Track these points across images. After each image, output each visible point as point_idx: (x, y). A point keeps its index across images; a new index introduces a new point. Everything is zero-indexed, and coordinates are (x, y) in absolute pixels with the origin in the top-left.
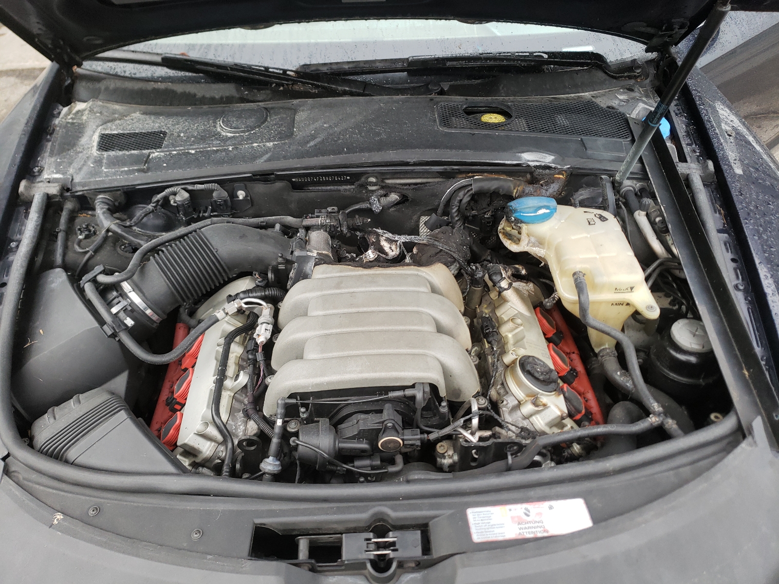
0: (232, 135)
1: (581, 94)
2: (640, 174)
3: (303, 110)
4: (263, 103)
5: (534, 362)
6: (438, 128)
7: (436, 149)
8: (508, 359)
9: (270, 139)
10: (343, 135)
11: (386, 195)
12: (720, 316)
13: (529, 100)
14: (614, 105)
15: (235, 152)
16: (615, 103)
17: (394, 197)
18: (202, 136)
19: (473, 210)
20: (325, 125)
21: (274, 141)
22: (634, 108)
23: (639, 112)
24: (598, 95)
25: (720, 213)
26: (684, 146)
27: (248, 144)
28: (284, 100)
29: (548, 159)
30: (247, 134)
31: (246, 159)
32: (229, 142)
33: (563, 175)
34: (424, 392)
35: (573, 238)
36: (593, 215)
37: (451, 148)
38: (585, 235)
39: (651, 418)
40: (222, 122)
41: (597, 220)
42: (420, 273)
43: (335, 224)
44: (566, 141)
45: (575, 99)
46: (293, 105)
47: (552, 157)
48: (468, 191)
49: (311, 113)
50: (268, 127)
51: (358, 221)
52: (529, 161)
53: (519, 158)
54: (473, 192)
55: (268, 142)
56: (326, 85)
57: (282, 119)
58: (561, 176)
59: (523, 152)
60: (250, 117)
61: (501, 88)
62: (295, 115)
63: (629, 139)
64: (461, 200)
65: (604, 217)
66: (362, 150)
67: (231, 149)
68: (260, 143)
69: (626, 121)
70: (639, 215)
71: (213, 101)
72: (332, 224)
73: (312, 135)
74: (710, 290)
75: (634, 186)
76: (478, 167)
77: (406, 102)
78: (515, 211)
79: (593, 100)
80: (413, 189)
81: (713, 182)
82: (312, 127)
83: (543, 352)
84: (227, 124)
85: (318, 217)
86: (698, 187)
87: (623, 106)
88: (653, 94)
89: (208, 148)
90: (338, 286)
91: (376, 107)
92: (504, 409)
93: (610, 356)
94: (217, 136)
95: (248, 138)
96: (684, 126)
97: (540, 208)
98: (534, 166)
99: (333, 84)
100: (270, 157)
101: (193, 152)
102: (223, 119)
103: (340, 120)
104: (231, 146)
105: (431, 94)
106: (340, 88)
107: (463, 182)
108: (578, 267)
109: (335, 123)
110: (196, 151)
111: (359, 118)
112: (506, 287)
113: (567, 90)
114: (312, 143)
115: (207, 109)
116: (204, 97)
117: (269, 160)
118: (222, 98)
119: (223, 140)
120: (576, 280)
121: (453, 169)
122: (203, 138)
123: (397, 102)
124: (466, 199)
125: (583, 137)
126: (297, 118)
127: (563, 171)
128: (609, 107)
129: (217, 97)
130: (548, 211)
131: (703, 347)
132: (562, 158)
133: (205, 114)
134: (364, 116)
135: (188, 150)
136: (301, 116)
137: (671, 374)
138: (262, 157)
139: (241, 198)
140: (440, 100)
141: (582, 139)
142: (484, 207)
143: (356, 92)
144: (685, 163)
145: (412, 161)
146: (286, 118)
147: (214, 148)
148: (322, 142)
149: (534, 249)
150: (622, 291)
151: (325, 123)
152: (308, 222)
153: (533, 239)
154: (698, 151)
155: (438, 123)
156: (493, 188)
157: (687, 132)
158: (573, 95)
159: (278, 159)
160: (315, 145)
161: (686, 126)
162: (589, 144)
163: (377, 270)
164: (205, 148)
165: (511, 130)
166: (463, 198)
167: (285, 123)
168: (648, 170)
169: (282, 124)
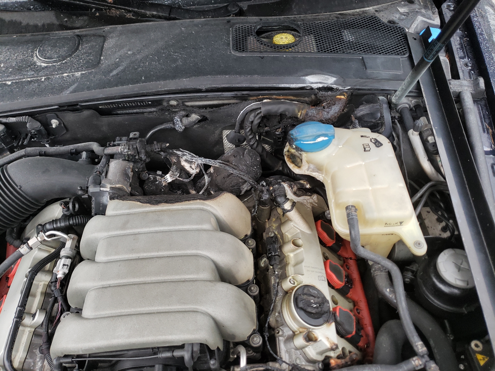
0: (46, 65)
1: (365, 9)
2: (415, 92)
3: (112, 37)
4: (78, 30)
5: (308, 292)
6: (230, 52)
7: (226, 75)
8: (287, 285)
9: (78, 68)
10: (143, 63)
11: (187, 116)
12: (485, 253)
13: (318, 17)
14: (394, 18)
15: (47, 83)
16: (395, 17)
17: (194, 117)
18: (19, 67)
19: (266, 127)
20: (129, 53)
21: (82, 71)
22: (413, 22)
23: (417, 25)
24: (381, 9)
25: (488, 133)
26: (457, 59)
27: (58, 74)
28: (97, 27)
29: (330, 80)
30: (59, 64)
31: (54, 90)
32: (41, 73)
33: (344, 95)
34: (192, 352)
35: (348, 167)
36: (369, 139)
37: (240, 73)
38: (361, 163)
39: (414, 361)
40: (39, 52)
41: (372, 146)
42: (205, 207)
43: (132, 153)
44: (349, 60)
45: (360, 15)
46: (104, 31)
47: (334, 79)
48: (258, 114)
49: (118, 40)
50: (78, 56)
51: (156, 147)
52: (312, 83)
53: (304, 82)
54: (262, 114)
55: (76, 72)
56: (136, 9)
57: (92, 47)
58: (342, 97)
59: (307, 75)
60: (63, 46)
61: (293, 6)
62: (104, 42)
63: (407, 55)
64: (252, 122)
65: (379, 142)
66: (158, 78)
67: (43, 80)
68: (69, 73)
69: (405, 37)
70: (412, 134)
71: (36, 29)
72: (129, 153)
73: (116, 63)
74: (476, 222)
75: (409, 102)
76: (266, 92)
77: (205, 25)
78: (296, 140)
79: (377, 14)
80: (210, 112)
81: (483, 98)
82: (117, 55)
83: (320, 274)
84: (42, 53)
85: (119, 145)
86: (469, 107)
87: (403, 20)
88: (432, 5)
89: (23, 79)
90: (124, 227)
91: (177, 31)
92: (281, 338)
93: (381, 271)
94: (32, 66)
95: (59, 69)
96: (458, 39)
97: (319, 136)
98: (317, 89)
99: (142, 9)
100: (77, 87)
101: (9, 83)
102: (40, 49)
103: (144, 46)
104: (44, 76)
105: (229, 16)
106: (148, 13)
107: (253, 105)
108: (351, 201)
109: (138, 50)
110: (12, 83)
111: (161, 43)
112: (289, 208)
113: (354, 5)
114: (115, 72)
115: (30, 38)
116: (28, 25)
117: (74, 91)
118: (43, 25)
119: (37, 70)
120: (348, 215)
121: (243, 94)
122: (19, 69)
123: (196, 25)
124: (256, 122)
125: (364, 56)
126: (106, 45)
127: (344, 92)
128: (390, 22)
129: (39, 25)
130: (326, 138)
131: (468, 284)
132: (343, 80)
133: (27, 42)
134: (166, 42)
135: (5, 81)
136: (109, 43)
137: (436, 301)
138: (69, 88)
139: (54, 126)
140: (236, 21)
141: (363, 58)
142: (275, 124)
143: (163, 16)
144: (457, 81)
145: (204, 88)
146: (96, 46)
147: (29, 79)
148: (123, 71)
149: (314, 173)
150: (392, 225)
151: (129, 50)
152: (110, 150)
153: (312, 166)
154: (470, 65)
155: (231, 47)
156: (280, 111)
157: (461, 44)
158: (358, 10)
159: (83, 90)
160: (117, 74)
161: (460, 38)
162: (369, 63)
163: (164, 206)
164: (20, 79)
165: (298, 52)
166: (254, 119)
167: (94, 51)
168: (422, 89)
169: (91, 53)
